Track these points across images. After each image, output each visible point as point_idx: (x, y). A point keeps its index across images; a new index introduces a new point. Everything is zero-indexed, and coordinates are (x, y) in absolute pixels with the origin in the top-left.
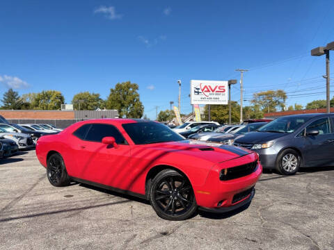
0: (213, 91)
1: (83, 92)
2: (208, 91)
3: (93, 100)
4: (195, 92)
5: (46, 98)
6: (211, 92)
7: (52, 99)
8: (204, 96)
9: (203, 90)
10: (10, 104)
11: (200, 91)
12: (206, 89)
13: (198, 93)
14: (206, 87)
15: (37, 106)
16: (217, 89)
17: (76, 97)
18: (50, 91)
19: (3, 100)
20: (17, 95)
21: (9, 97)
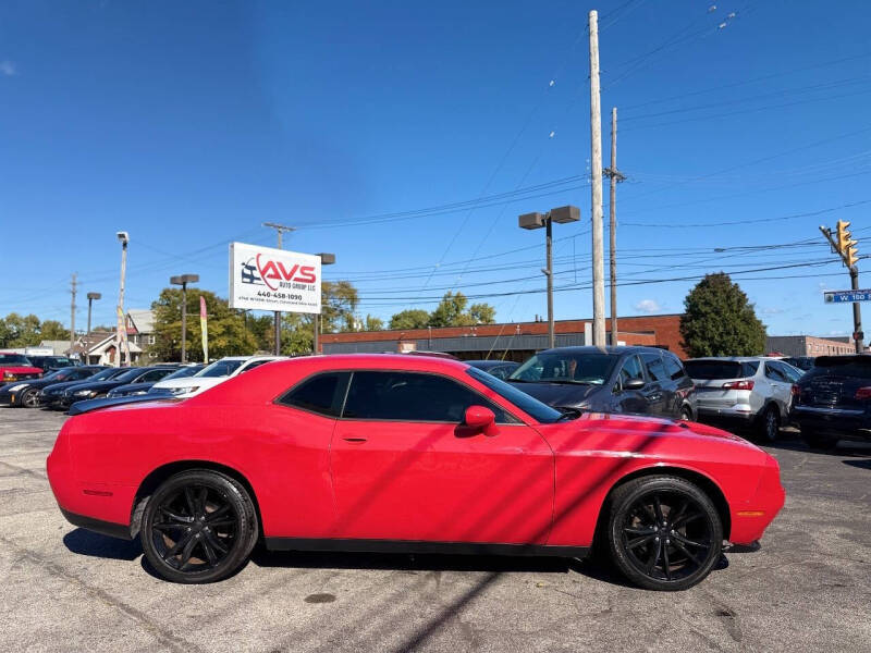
0: (288, 277)
2: (277, 276)
4: (244, 275)
6: (284, 280)
8: (266, 289)
9: (263, 273)
11: (257, 274)
12: (271, 271)
13: (252, 278)
14: (270, 264)
16: (298, 274)
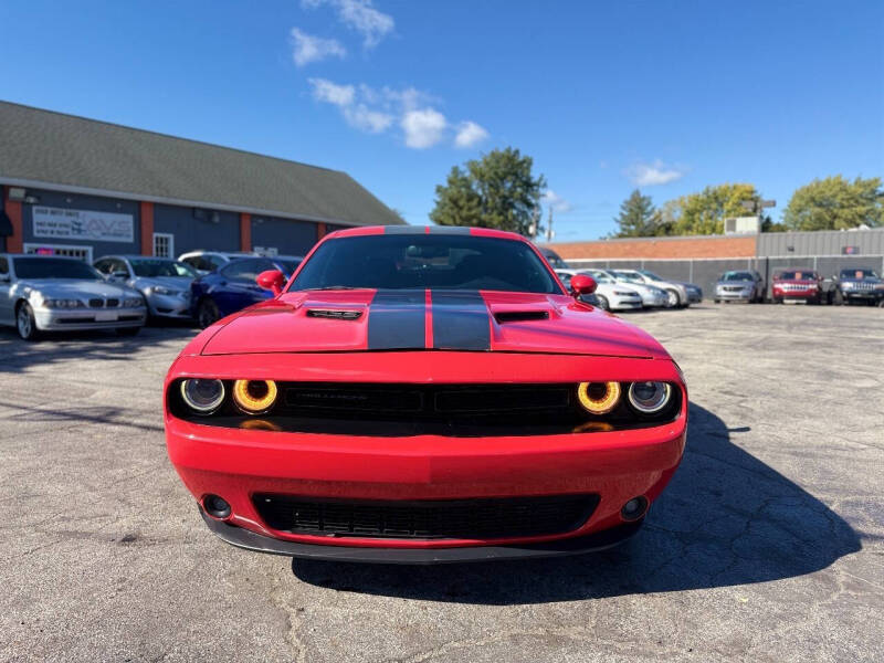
1: (823, 179)
3: (855, 200)
5: (714, 206)
7: (727, 207)
10: (633, 227)
15: (689, 228)
17: (799, 196)
18: (723, 186)
19: (619, 218)
20: (649, 204)
21: (631, 210)
